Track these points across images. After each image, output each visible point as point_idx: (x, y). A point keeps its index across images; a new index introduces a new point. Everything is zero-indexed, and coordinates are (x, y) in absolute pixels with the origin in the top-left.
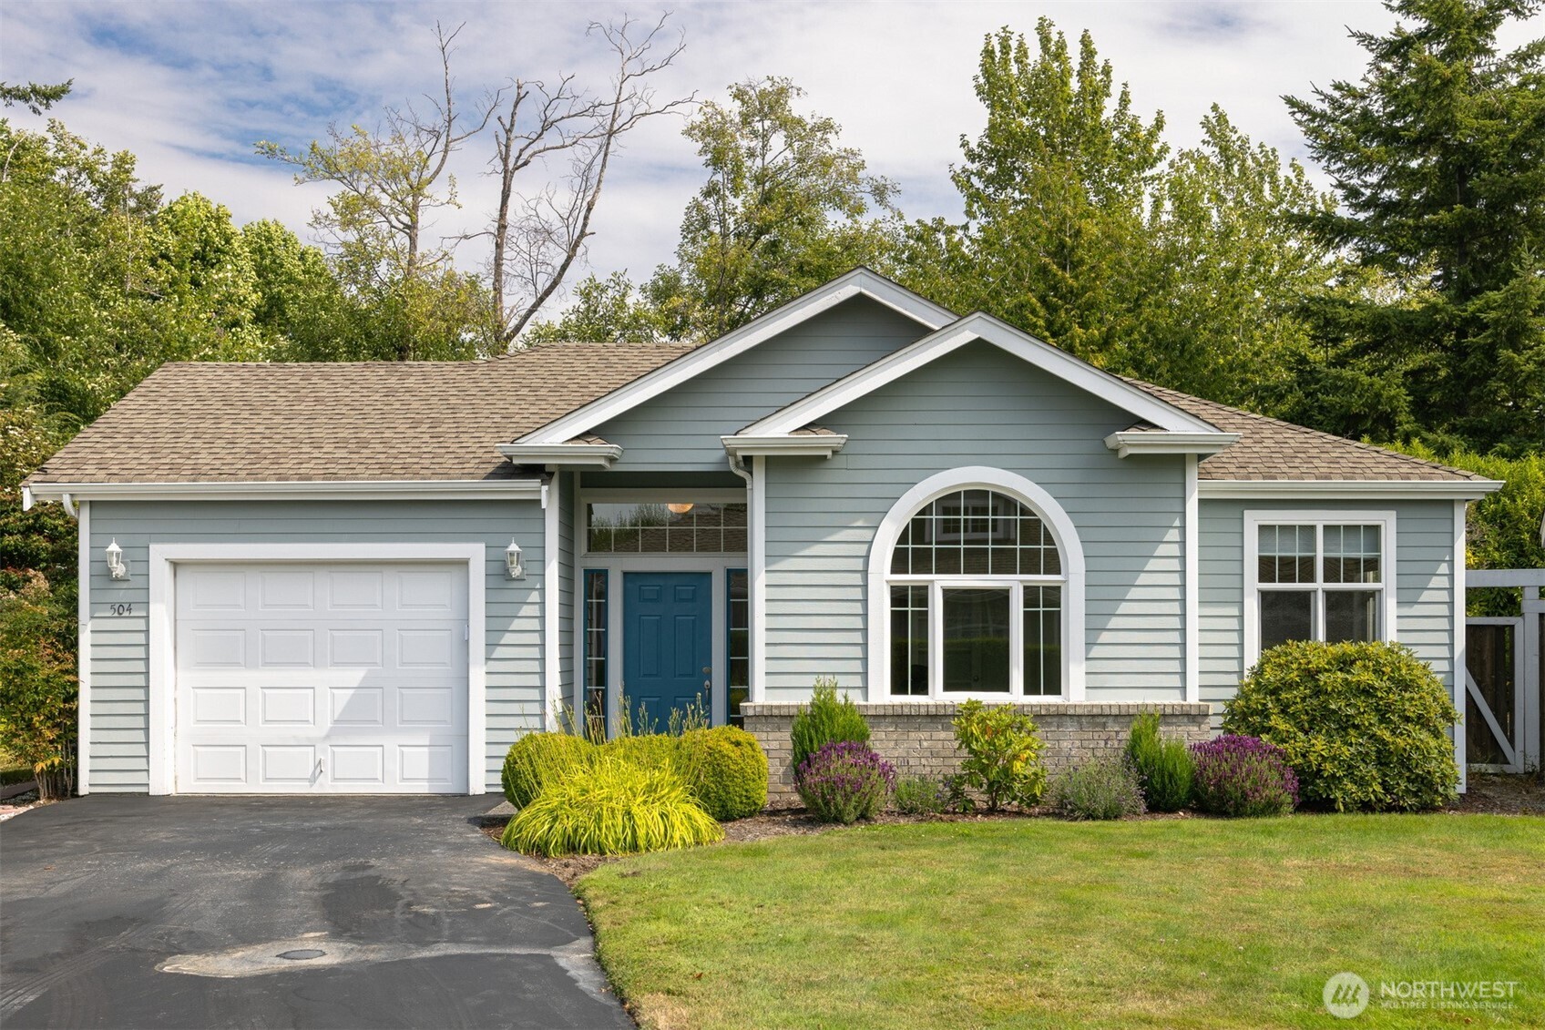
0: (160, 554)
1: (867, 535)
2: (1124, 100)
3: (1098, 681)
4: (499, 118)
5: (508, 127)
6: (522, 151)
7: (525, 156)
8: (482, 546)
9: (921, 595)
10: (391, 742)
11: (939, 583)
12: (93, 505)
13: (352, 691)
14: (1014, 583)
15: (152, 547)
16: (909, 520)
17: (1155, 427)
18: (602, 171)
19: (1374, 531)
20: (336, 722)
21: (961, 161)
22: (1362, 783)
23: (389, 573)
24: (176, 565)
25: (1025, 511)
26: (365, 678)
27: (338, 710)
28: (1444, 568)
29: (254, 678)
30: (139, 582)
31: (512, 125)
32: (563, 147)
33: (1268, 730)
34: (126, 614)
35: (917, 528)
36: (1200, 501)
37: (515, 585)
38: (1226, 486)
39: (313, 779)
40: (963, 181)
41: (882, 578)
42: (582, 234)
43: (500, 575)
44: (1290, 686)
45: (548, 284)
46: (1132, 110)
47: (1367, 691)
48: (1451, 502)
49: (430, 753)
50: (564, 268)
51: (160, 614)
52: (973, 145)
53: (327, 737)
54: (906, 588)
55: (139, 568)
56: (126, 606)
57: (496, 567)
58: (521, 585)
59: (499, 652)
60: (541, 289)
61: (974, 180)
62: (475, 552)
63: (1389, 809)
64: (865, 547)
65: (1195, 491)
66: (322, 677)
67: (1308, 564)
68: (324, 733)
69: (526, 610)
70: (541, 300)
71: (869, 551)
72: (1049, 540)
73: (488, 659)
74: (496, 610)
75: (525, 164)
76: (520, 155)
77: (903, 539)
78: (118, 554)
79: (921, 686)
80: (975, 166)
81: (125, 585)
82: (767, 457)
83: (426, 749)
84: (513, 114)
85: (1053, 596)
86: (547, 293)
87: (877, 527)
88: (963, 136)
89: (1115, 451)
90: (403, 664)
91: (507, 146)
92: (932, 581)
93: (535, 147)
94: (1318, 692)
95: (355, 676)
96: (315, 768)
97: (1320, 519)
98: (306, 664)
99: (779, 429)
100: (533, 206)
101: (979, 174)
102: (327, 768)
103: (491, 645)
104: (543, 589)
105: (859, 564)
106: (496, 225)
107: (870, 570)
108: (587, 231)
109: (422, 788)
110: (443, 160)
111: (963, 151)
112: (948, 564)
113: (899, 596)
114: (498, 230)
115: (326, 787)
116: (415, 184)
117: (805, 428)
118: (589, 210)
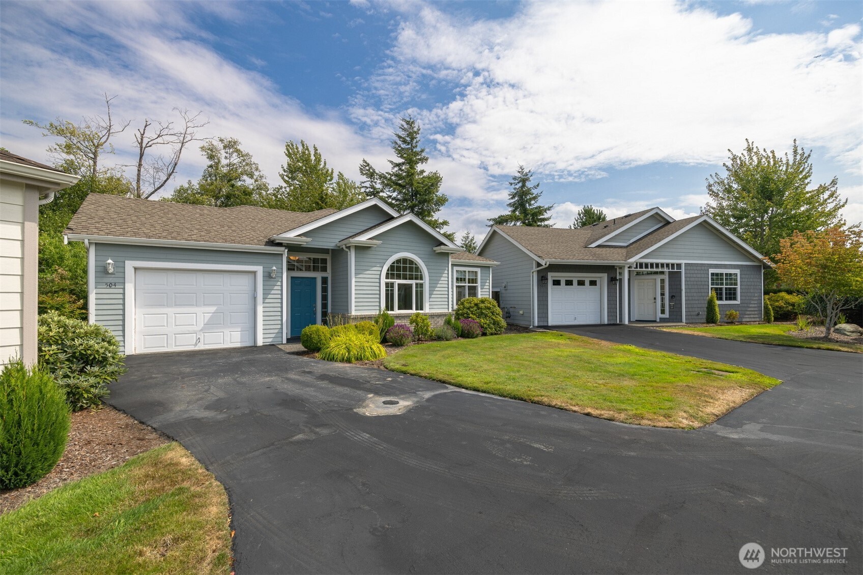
0: (130, 265)
1: (380, 269)
2: (325, 163)
3: (432, 307)
4: (139, 130)
5: (142, 133)
6: (149, 142)
7: (150, 144)
8: (262, 267)
9: (392, 284)
10: (227, 331)
11: (397, 282)
12: (96, 244)
13: (211, 314)
14: (413, 282)
15: (127, 262)
16: (389, 265)
17: (447, 246)
18: (180, 154)
19: (476, 272)
20: (205, 325)
21: (282, 172)
22: (491, 328)
23: (226, 275)
24: (136, 269)
25: (416, 264)
26: (217, 309)
27: (206, 322)
28: (488, 281)
29: (170, 311)
30: (121, 275)
31: (144, 133)
32: (164, 143)
33: (470, 317)
34: (114, 287)
35: (392, 268)
36: (452, 264)
37: (272, 280)
38: (457, 261)
39: (196, 344)
40: (282, 176)
41: (384, 280)
42: (173, 172)
43: (268, 276)
44: (472, 308)
45: (159, 186)
46: (327, 166)
47: (489, 308)
48: (489, 267)
49: (241, 334)
50: (165, 181)
51: (130, 288)
52: (285, 168)
53: (201, 330)
54: (389, 283)
55: (121, 270)
56: (113, 284)
57: (266, 274)
58: (275, 280)
59: (267, 301)
60: (156, 187)
61: (285, 177)
62: (259, 269)
63: (495, 334)
64: (380, 272)
65: (451, 260)
66: (199, 310)
67: (465, 279)
68: (200, 329)
69: (276, 288)
70: (156, 190)
71: (381, 273)
72: (421, 272)
73: (263, 303)
74: (267, 287)
75: (150, 146)
76: (148, 143)
77: (388, 270)
78: (112, 264)
79: (392, 309)
80: (286, 174)
81: (113, 276)
82: (355, 246)
83: (239, 332)
84: (144, 130)
85: (421, 285)
86: (159, 188)
87: (383, 267)
88: (282, 165)
89: (435, 251)
90: (231, 305)
91: (142, 139)
92: (395, 282)
93: (154, 141)
94: (478, 308)
95: (213, 309)
96: (197, 341)
97: (467, 269)
98: (193, 305)
99: (363, 238)
100: (156, 160)
101: (287, 176)
102: (202, 340)
103: (264, 298)
104: (282, 281)
105: (378, 277)
106: (138, 164)
107: (381, 278)
108: (174, 171)
109: (238, 345)
110: (107, 139)
111: (282, 169)
112: (399, 277)
113: (387, 284)
114: (139, 165)
115: (201, 347)
116: (96, 144)
117: (370, 239)
118: (176, 165)
